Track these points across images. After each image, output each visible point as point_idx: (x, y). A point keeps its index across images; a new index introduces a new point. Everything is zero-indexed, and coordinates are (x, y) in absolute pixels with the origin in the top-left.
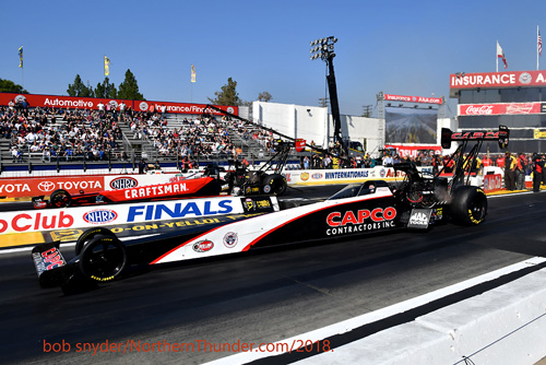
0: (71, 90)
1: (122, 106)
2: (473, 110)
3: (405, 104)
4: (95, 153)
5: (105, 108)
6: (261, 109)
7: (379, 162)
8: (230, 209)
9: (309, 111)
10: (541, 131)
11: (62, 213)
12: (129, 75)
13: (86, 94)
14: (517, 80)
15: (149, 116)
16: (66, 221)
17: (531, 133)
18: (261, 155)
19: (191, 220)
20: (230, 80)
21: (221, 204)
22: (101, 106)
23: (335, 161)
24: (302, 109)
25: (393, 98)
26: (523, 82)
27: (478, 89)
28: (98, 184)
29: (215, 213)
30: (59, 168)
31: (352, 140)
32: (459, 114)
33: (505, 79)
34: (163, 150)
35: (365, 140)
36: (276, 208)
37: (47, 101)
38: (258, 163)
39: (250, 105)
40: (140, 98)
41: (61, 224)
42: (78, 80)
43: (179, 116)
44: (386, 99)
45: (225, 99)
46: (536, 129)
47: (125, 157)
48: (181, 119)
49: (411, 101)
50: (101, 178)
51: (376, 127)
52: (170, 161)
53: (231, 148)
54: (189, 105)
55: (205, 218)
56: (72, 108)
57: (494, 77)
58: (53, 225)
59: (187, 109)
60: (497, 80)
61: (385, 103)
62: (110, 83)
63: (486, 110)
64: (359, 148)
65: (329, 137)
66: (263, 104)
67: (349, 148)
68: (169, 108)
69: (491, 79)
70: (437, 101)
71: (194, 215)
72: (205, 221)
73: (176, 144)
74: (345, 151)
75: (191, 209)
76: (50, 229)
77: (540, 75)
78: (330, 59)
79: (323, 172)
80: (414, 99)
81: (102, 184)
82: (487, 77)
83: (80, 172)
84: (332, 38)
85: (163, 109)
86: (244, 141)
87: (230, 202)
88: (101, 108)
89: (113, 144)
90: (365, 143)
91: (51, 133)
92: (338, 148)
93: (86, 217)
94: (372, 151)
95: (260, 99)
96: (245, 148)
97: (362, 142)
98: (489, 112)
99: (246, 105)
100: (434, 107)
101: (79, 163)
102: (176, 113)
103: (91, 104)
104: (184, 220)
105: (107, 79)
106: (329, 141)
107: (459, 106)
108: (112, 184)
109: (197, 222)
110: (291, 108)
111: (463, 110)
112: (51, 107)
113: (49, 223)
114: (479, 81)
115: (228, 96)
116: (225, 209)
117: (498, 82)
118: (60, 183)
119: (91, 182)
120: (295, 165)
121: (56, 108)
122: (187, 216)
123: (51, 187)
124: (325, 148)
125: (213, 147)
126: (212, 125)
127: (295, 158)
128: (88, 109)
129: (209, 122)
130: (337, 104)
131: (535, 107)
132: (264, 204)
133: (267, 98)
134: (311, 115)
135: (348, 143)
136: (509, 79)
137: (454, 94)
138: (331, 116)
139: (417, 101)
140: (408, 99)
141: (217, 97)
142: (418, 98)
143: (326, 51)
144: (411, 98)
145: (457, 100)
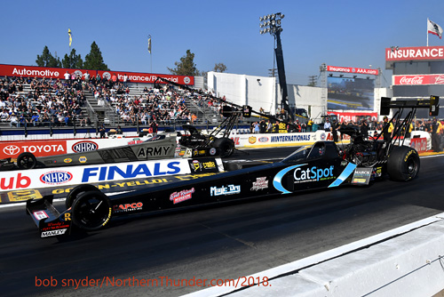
0: (40, 60)
1: (86, 75)
2: (406, 80)
3: (345, 75)
4: (60, 119)
5: (70, 77)
6: (215, 78)
7: (321, 126)
9: (258, 80)
11: (19, 175)
12: (94, 46)
13: (54, 64)
15: (111, 85)
16: (24, 182)
18: (215, 120)
20: (188, 52)
21: (170, 166)
22: (67, 76)
23: (281, 126)
24: (252, 79)
25: (334, 69)
27: (411, 61)
28: (60, 148)
29: (165, 173)
30: (27, 133)
31: (298, 107)
32: (393, 84)
33: (434, 53)
34: (124, 117)
35: (310, 107)
36: (221, 168)
37: (15, 71)
38: (212, 128)
39: (205, 75)
40: (104, 68)
41: (19, 185)
42: (46, 51)
43: (140, 86)
44: (329, 70)
45: (185, 70)
47: (89, 123)
48: (141, 87)
49: (351, 72)
50: (63, 142)
51: (320, 95)
52: (130, 126)
53: (187, 114)
54: (149, 75)
56: (39, 78)
57: (424, 51)
58: (11, 186)
59: (147, 79)
60: (427, 53)
61: (327, 74)
62: (77, 54)
64: (304, 114)
65: (277, 104)
66: (218, 75)
67: (295, 114)
68: (131, 78)
69: (422, 52)
70: (375, 72)
72: (154, 181)
73: (136, 111)
74: (291, 117)
75: (142, 171)
76: (8, 190)
79: (269, 136)
81: (65, 147)
82: (419, 51)
83: (47, 137)
84: (280, 14)
85: (125, 78)
86: (199, 109)
87: (178, 163)
88: (67, 78)
89: (78, 111)
90: (309, 110)
91: (19, 100)
92: (285, 114)
93: (43, 179)
94: (316, 116)
96: (200, 114)
97: (307, 109)
98: (420, 82)
99: (201, 75)
100: (371, 77)
101: (46, 128)
102: (138, 82)
103: (57, 74)
104: (135, 180)
105: (74, 51)
106: (276, 108)
107: (393, 77)
108: (74, 147)
110: (243, 77)
111: (397, 80)
112: (19, 76)
113: (7, 184)
114: (412, 55)
115: (186, 67)
117: (428, 55)
118: (25, 147)
119: (54, 146)
121: (25, 77)
123: (16, 151)
124: (273, 113)
125: (170, 113)
126: (170, 93)
127: (246, 123)
128: (54, 78)
129: (167, 91)
133: (220, 68)
134: (260, 85)
135: (294, 109)
136: (437, 53)
137: (389, 66)
138: (279, 85)
139: (356, 72)
140: (349, 70)
141: (176, 67)
142: (357, 69)
143: (275, 26)
144: (351, 69)
145: (392, 71)
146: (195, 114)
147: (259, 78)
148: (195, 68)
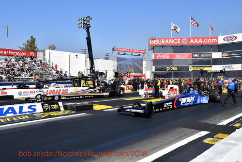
2: (160, 57)
3: (127, 53)
6: (50, 53)
8: (35, 110)
9: (76, 55)
10: (193, 67)
14: (181, 42)
17: (188, 68)
19: (11, 118)
20: (32, 37)
21: (30, 107)
24: (73, 55)
25: (121, 50)
26: (184, 43)
27: (163, 46)
29: (26, 112)
31: (100, 71)
32: (153, 58)
33: (175, 41)
35: (106, 71)
36: (62, 109)
39: (44, 52)
44: (117, 50)
45: (29, 48)
46: (190, 66)
49: (130, 51)
51: (112, 65)
54: (6, 50)
55: (19, 116)
59: (5, 53)
60: (172, 42)
61: (117, 52)
63: (166, 56)
64: (104, 76)
66: (51, 51)
67: (98, 75)
69: (169, 41)
70: (143, 52)
71: (12, 115)
72: (20, 118)
75: (10, 111)
77: (192, 40)
78: (88, 28)
80: (131, 51)
82: (167, 40)
87: (35, 106)
90: (106, 73)
95: (49, 48)
97: (105, 73)
98: (168, 58)
99: (41, 51)
100: (141, 54)
104: (6, 118)
106: (87, 71)
107: (153, 54)
109: (15, 119)
110: (67, 53)
111: (155, 56)
114: (163, 42)
115: (31, 46)
116: (32, 110)
117: (172, 43)
120: (70, 85)
122: (8, 115)
124: (86, 75)
130: (92, 52)
131: (189, 55)
132: (55, 106)
133: (53, 48)
134: (77, 58)
135: (97, 73)
136: (177, 41)
137: (150, 48)
138: (88, 59)
139: (133, 52)
140: (128, 50)
141: (24, 46)
142: (133, 50)
143: (86, 24)
144: (130, 50)
145: (152, 51)
146: (38, 75)
147: (77, 54)
148: (36, 47)
